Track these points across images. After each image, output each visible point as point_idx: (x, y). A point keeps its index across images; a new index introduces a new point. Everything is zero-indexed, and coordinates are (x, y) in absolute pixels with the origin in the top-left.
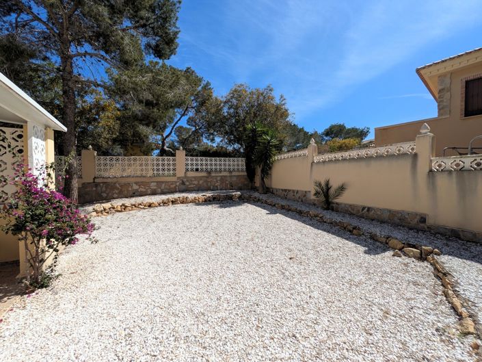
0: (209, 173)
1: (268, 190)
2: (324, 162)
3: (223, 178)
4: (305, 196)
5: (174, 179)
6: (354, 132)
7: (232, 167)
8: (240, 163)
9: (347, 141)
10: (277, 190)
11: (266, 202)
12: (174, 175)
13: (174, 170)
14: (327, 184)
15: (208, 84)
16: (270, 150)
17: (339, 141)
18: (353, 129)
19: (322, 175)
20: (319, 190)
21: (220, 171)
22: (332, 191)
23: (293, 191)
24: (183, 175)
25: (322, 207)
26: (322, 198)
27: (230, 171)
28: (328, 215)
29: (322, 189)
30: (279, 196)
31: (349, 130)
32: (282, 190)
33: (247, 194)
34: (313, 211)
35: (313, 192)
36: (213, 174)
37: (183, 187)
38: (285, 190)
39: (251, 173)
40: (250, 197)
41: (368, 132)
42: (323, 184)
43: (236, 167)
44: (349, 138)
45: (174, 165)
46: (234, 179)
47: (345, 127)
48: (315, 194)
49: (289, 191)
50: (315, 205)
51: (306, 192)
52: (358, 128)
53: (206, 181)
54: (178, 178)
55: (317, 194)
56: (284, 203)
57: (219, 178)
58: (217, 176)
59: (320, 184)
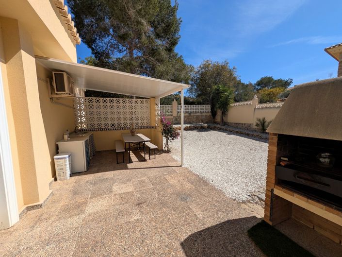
0: (190, 114)
1: (225, 123)
2: (262, 108)
3: (197, 117)
4: (249, 126)
5: (172, 117)
6: (280, 82)
7: (202, 110)
8: (207, 108)
9: (274, 90)
10: (231, 123)
11: (226, 130)
12: (172, 115)
13: (171, 112)
14: (264, 120)
15: (181, 57)
16: (229, 101)
17: (268, 90)
18: (279, 80)
19: (261, 115)
20: (259, 123)
21: (196, 113)
22: (266, 124)
23: (242, 124)
24: (176, 115)
25: (260, 132)
26: (261, 127)
27: (201, 113)
28: (264, 135)
29: (261, 122)
30: (233, 127)
31: (276, 81)
32: (235, 123)
33: (212, 125)
34: (255, 134)
35: (255, 124)
36: (192, 115)
37: (176, 122)
38: (237, 124)
39: (214, 113)
40: (215, 127)
41: (291, 82)
42: (261, 119)
43: (205, 110)
44: (276, 87)
45: (171, 110)
46: (204, 117)
47: (273, 79)
48: (256, 125)
49: (240, 124)
50: (255, 131)
51: (250, 124)
52: (283, 79)
53: (188, 118)
54: (174, 117)
55: (257, 125)
56: (237, 130)
57: (195, 117)
58: (194, 116)
59: (260, 120)
